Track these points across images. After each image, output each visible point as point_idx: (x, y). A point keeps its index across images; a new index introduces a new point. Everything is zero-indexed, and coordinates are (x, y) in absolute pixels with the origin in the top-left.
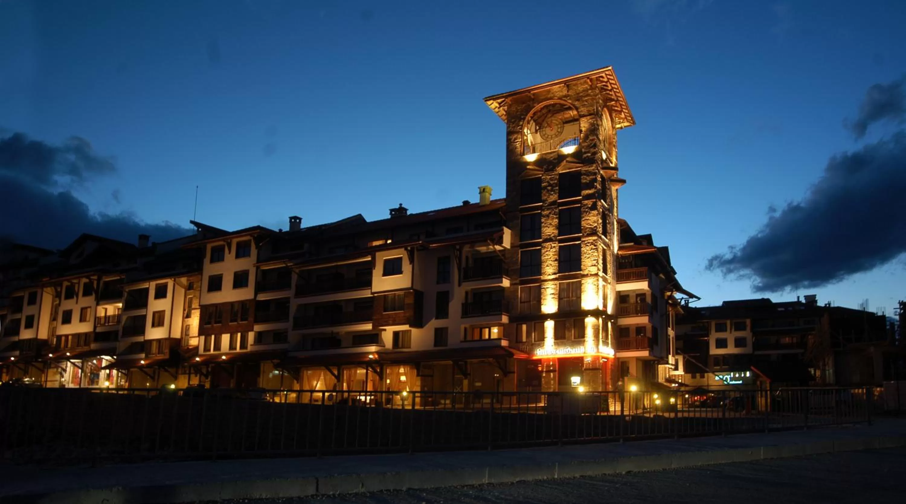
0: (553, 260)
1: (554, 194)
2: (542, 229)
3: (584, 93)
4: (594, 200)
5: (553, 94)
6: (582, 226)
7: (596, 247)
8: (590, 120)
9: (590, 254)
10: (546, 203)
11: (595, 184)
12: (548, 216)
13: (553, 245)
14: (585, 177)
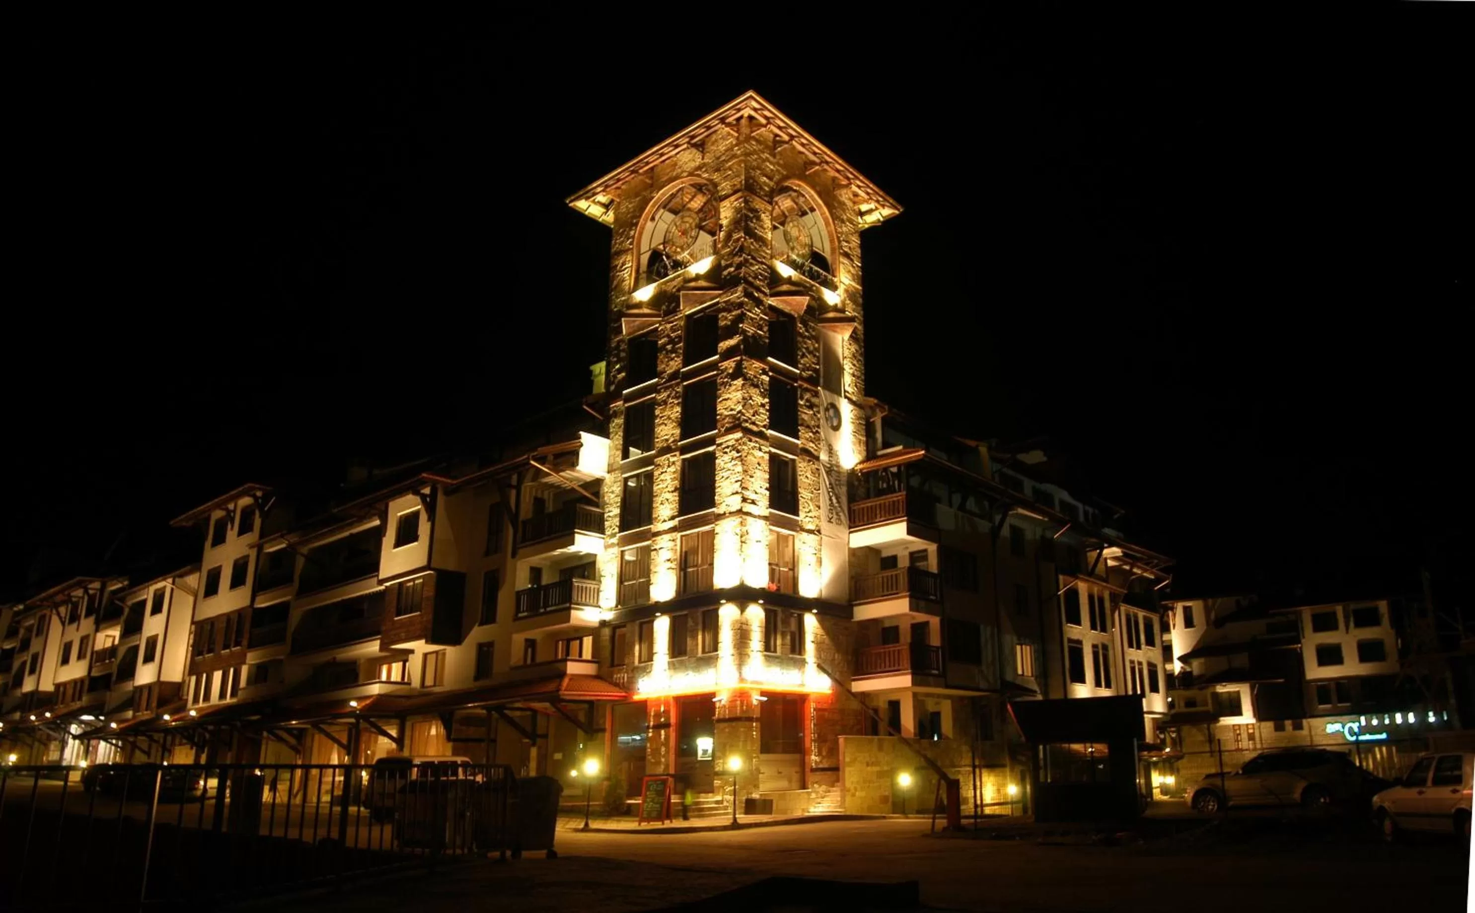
0: (670, 490)
1: (676, 357)
2: (656, 430)
3: (727, 153)
4: (738, 358)
5: (680, 167)
6: (719, 415)
7: (740, 454)
8: (736, 203)
9: (729, 470)
10: (664, 378)
11: (741, 325)
12: (665, 402)
13: (672, 459)
14: (725, 314)
